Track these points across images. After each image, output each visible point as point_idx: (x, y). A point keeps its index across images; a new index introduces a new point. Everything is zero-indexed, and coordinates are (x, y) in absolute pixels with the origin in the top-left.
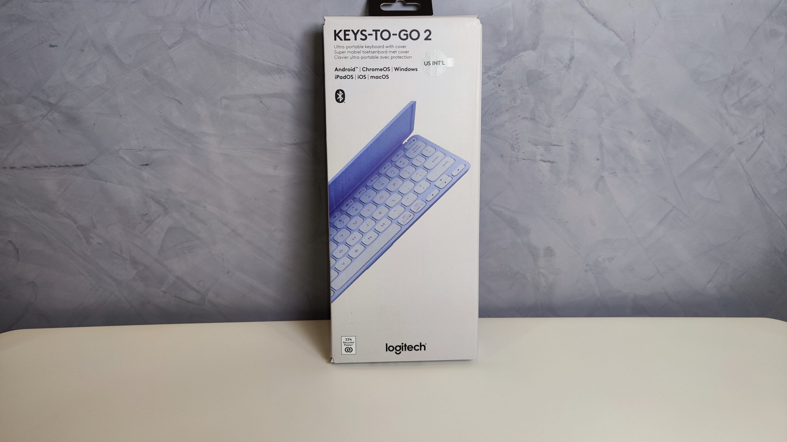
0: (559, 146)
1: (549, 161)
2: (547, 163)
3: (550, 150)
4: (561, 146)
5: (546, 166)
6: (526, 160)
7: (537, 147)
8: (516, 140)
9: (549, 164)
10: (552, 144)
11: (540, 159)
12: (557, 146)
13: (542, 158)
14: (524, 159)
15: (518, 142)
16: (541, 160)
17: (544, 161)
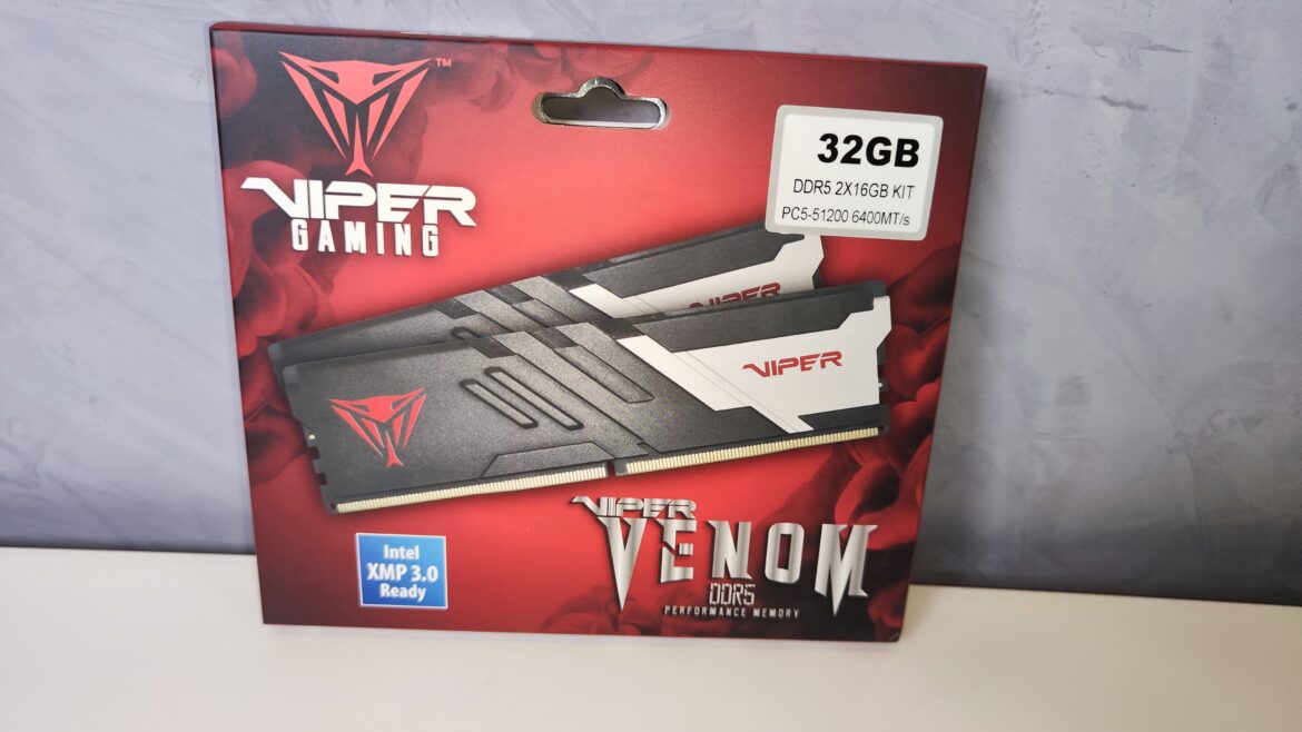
0: (1173, 50)
1: (1129, 105)
2: (1121, 107)
3: (1140, 65)
4: (1179, 51)
5: (1116, 118)
6: (1051, 93)
7: (1098, 48)
8: (1030, 21)
9: (1128, 112)
10: (1149, 42)
11: (1098, 95)
12: (1168, 49)
13: (1107, 91)
14: (1046, 91)
15: (1036, 29)
16: (1104, 98)
17: (1112, 103)
